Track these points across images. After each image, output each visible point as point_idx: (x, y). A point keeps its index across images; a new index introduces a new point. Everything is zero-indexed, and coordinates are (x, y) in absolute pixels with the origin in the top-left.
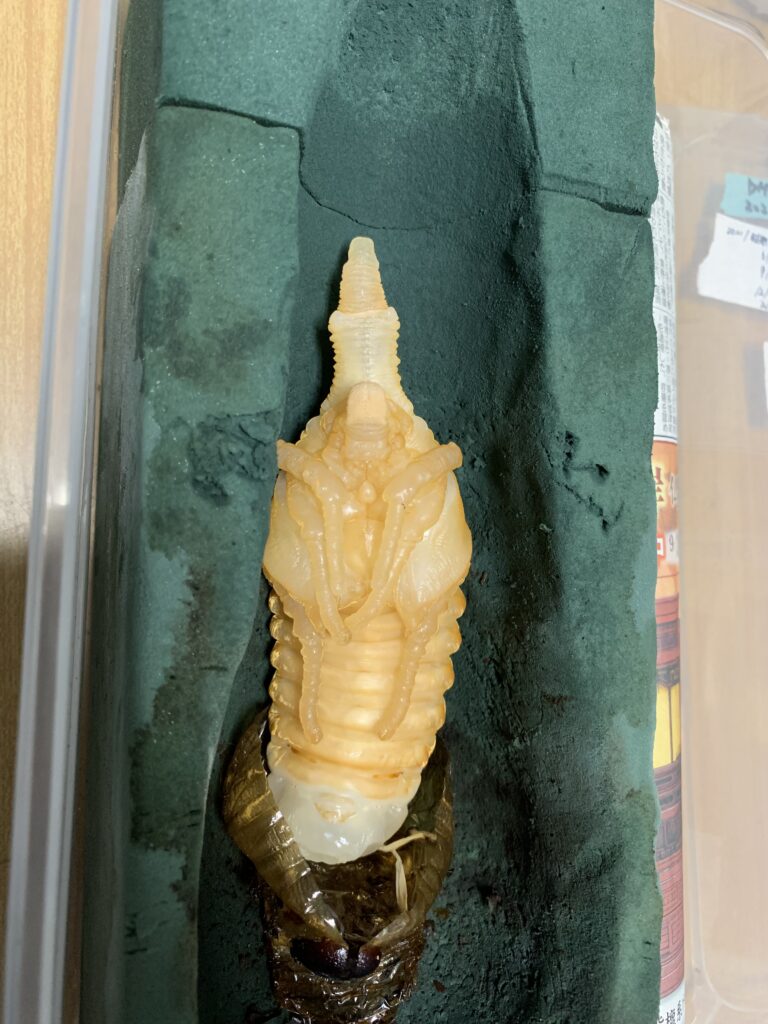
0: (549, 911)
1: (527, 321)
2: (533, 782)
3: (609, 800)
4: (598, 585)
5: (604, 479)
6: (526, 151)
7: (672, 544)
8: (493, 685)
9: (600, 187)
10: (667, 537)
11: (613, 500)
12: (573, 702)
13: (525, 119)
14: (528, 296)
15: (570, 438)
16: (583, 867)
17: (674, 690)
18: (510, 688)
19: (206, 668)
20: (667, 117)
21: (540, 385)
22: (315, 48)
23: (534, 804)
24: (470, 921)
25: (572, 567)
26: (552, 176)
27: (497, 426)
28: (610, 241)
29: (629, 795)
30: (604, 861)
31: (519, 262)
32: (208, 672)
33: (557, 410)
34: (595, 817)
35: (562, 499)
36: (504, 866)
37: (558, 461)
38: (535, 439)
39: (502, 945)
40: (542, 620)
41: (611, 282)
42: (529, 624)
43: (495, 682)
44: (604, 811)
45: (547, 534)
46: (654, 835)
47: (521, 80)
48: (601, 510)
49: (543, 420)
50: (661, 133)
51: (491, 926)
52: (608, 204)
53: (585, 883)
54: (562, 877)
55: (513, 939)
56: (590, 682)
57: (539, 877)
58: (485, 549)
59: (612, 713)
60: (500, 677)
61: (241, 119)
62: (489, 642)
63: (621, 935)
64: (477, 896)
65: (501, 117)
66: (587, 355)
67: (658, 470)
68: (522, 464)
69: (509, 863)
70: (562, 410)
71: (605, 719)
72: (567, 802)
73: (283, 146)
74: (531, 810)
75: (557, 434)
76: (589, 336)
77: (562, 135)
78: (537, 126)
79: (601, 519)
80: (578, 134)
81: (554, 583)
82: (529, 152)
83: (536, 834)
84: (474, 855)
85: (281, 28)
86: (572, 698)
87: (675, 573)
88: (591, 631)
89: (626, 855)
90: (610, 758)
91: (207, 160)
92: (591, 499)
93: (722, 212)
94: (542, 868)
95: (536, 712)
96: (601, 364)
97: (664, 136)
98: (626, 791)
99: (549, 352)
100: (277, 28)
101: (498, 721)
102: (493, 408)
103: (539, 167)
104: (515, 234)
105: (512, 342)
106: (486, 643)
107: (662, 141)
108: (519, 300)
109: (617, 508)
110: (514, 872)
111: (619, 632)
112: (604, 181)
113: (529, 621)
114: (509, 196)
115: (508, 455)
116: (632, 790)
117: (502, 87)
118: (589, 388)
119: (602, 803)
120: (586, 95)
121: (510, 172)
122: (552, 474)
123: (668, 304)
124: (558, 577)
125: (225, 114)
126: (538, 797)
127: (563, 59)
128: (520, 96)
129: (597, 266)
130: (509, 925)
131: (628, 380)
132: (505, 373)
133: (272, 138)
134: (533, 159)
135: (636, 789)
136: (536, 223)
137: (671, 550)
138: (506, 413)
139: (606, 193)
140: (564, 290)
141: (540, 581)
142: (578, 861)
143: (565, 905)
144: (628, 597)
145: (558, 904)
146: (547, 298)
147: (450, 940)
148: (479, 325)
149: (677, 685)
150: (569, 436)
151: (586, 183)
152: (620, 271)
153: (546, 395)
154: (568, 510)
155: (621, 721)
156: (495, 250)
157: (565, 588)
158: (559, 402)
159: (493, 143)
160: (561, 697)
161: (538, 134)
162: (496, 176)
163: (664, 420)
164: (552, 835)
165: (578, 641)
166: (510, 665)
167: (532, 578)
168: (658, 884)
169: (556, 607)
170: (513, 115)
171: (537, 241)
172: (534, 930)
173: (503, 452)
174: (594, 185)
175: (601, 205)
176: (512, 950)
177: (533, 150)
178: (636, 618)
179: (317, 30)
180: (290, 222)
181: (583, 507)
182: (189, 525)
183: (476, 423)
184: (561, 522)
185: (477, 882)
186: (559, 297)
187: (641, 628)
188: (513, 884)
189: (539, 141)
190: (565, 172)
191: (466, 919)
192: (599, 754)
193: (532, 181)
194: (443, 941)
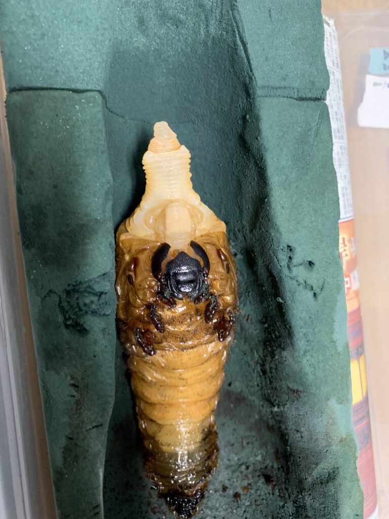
0: (302, 495)
1: (258, 179)
2: (286, 429)
3: (329, 445)
4: (314, 330)
5: (312, 268)
6: (246, 73)
7: (354, 278)
8: (260, 376)
9: (293, 89)
10: (352, 275)
11: (318, 280)
12: (305, 394)
13: (243, 52)
14: (256, 164)
15: (290, 248)
16: (318, 476)
17: (362, 360)
18: (270, 380)
19: (90, 429)
20: (332, 18)
21: (268, 218)
22: (103, 35)
23: (288, 440)
24: (261, 493)
25: (298, 323)
26: (264, 87)
27: (246, 237)
28: (304, 122)
29: (341, 441)
30: (329, 475)
31: (249, 142)
32: (91, 430)
33: (280, 234)
34: (323, 454)
35: (288, 285)
36: (276, 466)
37: (284, 263)
38: (269, 250)
39: (279, 507)
40: (284, 349)
41: (306, 148)
42: (276, 350)
43: (261, 374)
44: (327, 451)
45: (282, 303)
46: (356, 460)
47: (238, 27)
48: (312, 287)
49: (273, 240)
50: (329, 30)
51: (272, 496)
52: (299, 98)
53: (319, 486)
54: (307, 480)
55: (284, 504)
56: (313, 384)
57: (295, 476)
58: (248, 302)
59: (328, 399)
60: (264, 372)
61: (62, 92)
62: (256, 353)
63: (342, 515)
64: (262, 480)
65: (228, 51)
66: (296, 196)
67: (344, 239)
68: (263, 262)
69: (278, 465)
70: (283, 233)
71: (324, 402)
72: (306, 443)
73: (91, 104)
74: (287, 442)
75: (282, 248)
76: (295, 185)
77: (267, 59)
78: (250, 57)
79: (312, 292)
80: (278, 57)
81: (289, 331)
82: (248, 73)
83: (291, 454)
84: (259, 458)
85: (78, 26)
86: (304, 392)
87: (357, 293)
88: (312, 356)
89: (341, 473)
90: (328, 423)
91: (44, 124)
92: (305, 282)
93: (369, 73)
94: (296, 473)
95: (285, 395)
96: (304, 200)
97: (331, 32)
98: (339, 440)
99: (272, 199)
100: (76, 26)
101: (265, 394)
102: (243, 227)
103: (254, 83)
104: (245, 124)
105: (250, 189)
106: (254, 354)
107: (331, 35)
108: (251, 165)
109: (321, 285)
110: (281, 470)
111: (328, 354)
112: (296, 84)
113: (277, 348)
114: (238, 100)
115: (255, 256)
116: (342, 438)
117: (227, 32)
118: (299, 216)
119: (326, 446)
120: (280, 30)
121: (238, 85)
122: (281, 271)
123: (341, 138)
124: (290, 327)
125: (50, 91)
126: (290, 437)
127: (263, 9)
128: (238, 38)
129: (297, 140)
130: (281, 497)
131: (322, 206)
132: (248, 207)
133: (83, 101)
134: (251, 78)
135: (344, 437)
136: (257, 119)
137: (354, 282)
138: (251, 231)
139: (298, 91)
140: (278, 159)
141: (280, 326)
142: (315, 473)
143: (310, 494)
144: (332, 333)
145: (306, 493)
146: (268, 167)
147: (251, 503)
148: (230, 178)
149: (363, 355)
150: (289, 246)
151: (285, 88)
152: (311, 140)
153: (273, 225)
154: (293, 290)
155: (333, 403)
156: (235, 133)
157: (295, 334)
158: (280, 229)
159: (225, 67)
160: (298, 391)
161: (252, 62)
162: (229, 88)
163: (345, 208)
164: (300, 458)
165: (305, 361)
166: (268, 368)
167: (276, 324)
168: (360, 485)
169: (291, 343)
170: (235, 50)
171: (258, 131)
172: (295, 502)
173: (252, 254)
174: (290, 88)
175: (296, 99)
176: (284, 511)
177: (250, 72)
178: (337, 344)
179: (102, 22)
180: (102, 153)
181: (301, 288)
182: (66, 352)
183: (234, 234)
184: (290, 297)
185: (262, 472)
186: (275, 165)
187: (340, 349)
188: (281, 476)
189: (253, 67)
190: (271, 84)
191: (258, 492)
192: (322, 421)
193: (251, 92)
194: (248, 504)
